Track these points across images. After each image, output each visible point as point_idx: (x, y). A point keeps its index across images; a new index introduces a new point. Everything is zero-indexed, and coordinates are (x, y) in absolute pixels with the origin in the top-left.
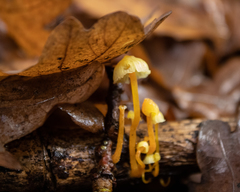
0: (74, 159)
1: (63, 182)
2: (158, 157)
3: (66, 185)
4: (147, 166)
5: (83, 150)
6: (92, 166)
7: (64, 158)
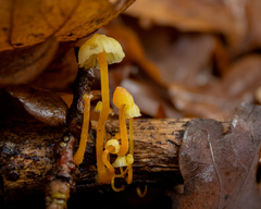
0: (27, 158)
1: (12, 184)
2: (131, 159)
3: (17, 189)
4: (117, 170)
5: (40, 147)
6: (49, 166)
7: (15, 155)
